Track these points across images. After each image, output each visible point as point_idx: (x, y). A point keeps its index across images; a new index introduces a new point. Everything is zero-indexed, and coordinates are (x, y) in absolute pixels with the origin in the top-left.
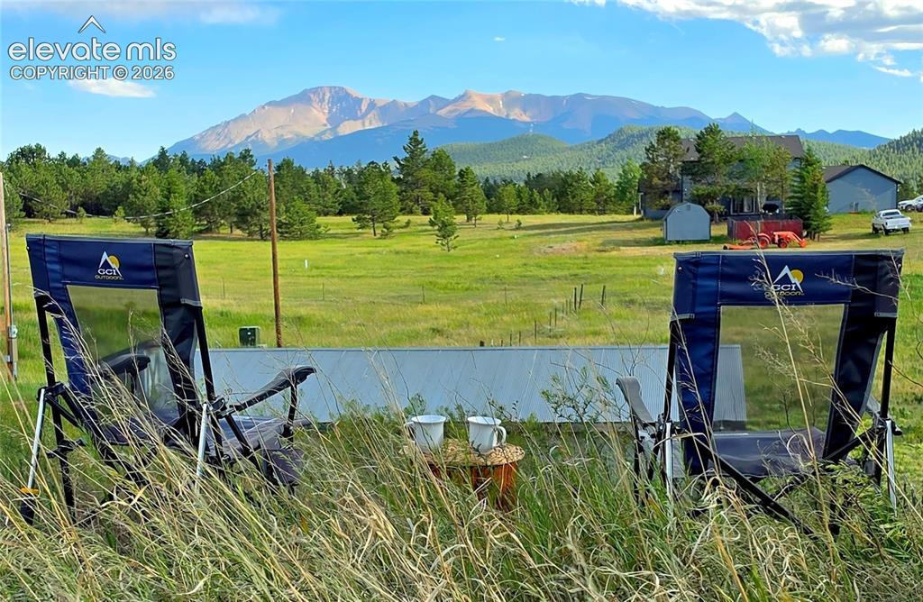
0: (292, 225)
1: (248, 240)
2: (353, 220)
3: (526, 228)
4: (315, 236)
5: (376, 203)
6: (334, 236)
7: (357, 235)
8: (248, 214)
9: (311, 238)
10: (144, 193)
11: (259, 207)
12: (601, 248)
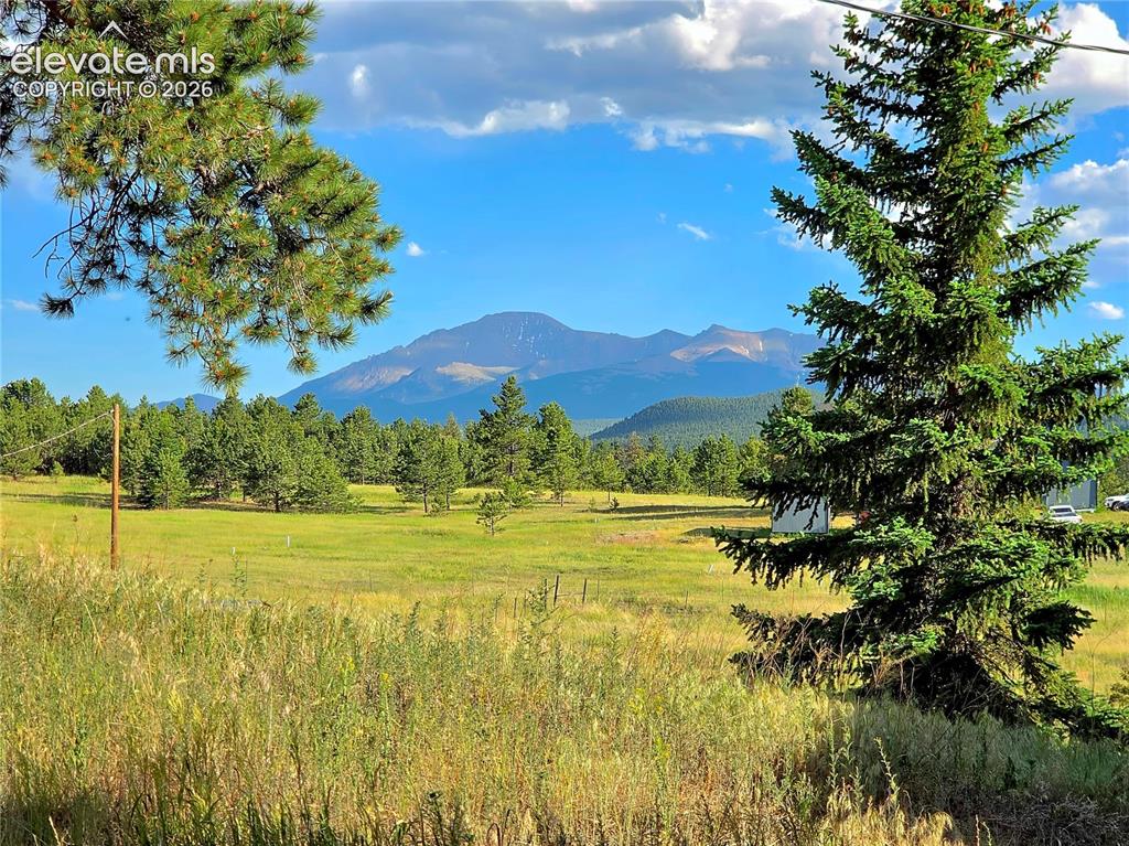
0: (316, 494)
1: (257, 510)
2: (398, 490)
3: (621, 511)
4: (346, 509)
5: (427, 469)
6: (372, 510)
7: (403, 509)
8: (261, 476)
9: (338, 512)
10: (131, 445)
11: (275, 467)
12: (684, 538)
